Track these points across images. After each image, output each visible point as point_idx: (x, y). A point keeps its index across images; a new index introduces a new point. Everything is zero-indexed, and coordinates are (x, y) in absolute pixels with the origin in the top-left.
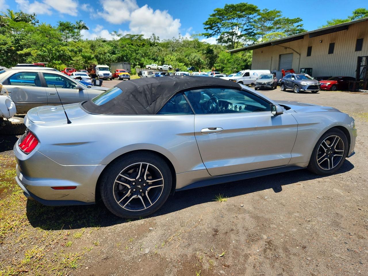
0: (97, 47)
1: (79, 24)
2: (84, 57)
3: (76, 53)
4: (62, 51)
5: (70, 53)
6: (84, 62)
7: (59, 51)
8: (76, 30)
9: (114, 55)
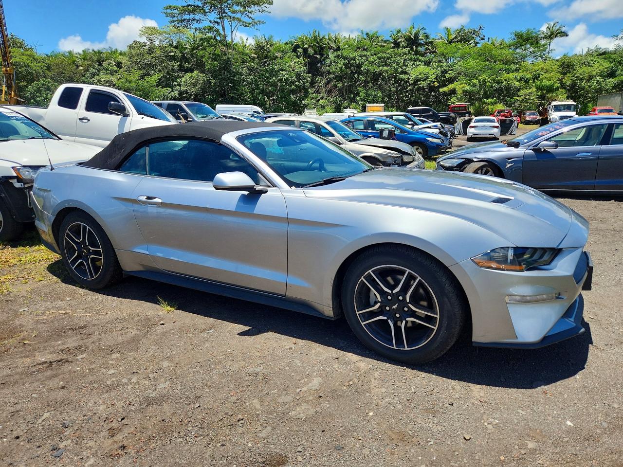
0: (577, 67)
1: (551, 29)
2: (539, 88)
3: (527, 82)
4: (506, 80)
5: (517, 84)
6: (536, 98)
7: (499, 83)
8: (543, 42)
9: (611, 80)
